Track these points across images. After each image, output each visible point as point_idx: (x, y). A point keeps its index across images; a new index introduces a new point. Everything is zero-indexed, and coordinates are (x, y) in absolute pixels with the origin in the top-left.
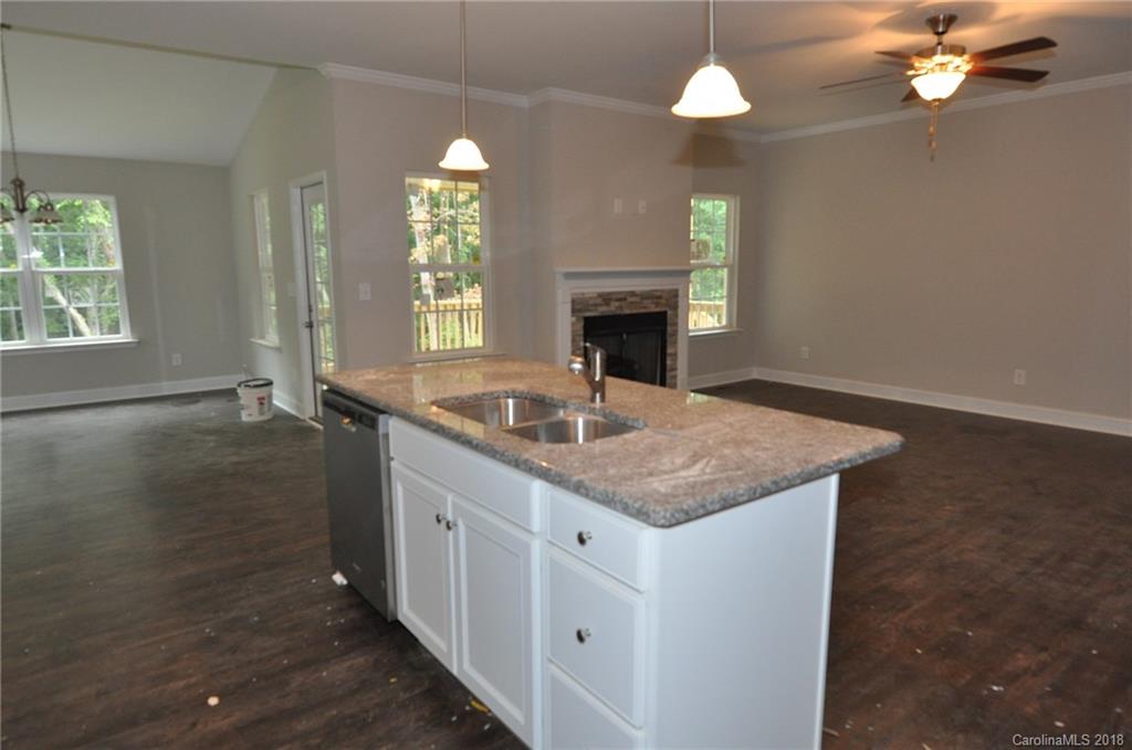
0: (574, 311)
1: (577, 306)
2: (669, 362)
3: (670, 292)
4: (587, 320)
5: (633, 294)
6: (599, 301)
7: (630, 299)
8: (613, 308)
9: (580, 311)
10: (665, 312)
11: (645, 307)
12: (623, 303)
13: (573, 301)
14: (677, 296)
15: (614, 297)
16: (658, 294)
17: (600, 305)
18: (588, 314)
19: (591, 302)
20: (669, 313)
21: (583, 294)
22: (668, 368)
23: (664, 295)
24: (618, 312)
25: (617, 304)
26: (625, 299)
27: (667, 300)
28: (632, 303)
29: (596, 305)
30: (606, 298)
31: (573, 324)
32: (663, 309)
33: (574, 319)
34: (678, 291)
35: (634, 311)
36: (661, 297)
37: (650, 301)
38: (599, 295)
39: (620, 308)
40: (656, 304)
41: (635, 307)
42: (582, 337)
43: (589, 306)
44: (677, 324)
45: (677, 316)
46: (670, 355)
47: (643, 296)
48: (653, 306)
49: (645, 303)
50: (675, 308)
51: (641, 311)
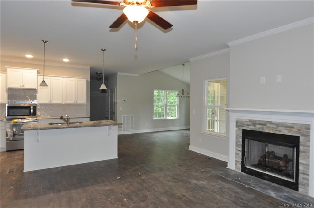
0: (237, 126)
1: (238, 124)
2: (301, 168)
3: (302, 125)
4: (243, 131)
5: (271, 123)
6: (250, 123)
7: (268, 125)
8: (257, 128)
9: (240, 126)
10: (298, 137)
11: (280, 131)
12: (264, 127)
13: (237, 122)
14: (309, 129)
15: (258, 122)
16: (292, 125)
17: (250, 125)
18: (244, 128)
20: (301, 139)
21: (242, 119)
23: (296, 127)
24: (261, 130)
25: (260, 126)
26: (265, 125)
27: (299, 130)
28: (270, 127)
29: (248, 125)
30: (254, 123)
31: (236, 131)
32: (298, 135)
33: (237, 129)
34: (309, 125)
35: (271, 132)
36: (293, 127)
37: (284, 128)
38: (250, 121)
39: (263, 129)
40: (289, 131)
41: (272, 130)
42: (241, 138)
43: (244, 124)
44: (309, 146)
45: (309, 141)
46: (302, 164)
47: (278, 125)
48: (287, 131)
49: (280, 128)
50: (307, 135)
51: (277, 133)
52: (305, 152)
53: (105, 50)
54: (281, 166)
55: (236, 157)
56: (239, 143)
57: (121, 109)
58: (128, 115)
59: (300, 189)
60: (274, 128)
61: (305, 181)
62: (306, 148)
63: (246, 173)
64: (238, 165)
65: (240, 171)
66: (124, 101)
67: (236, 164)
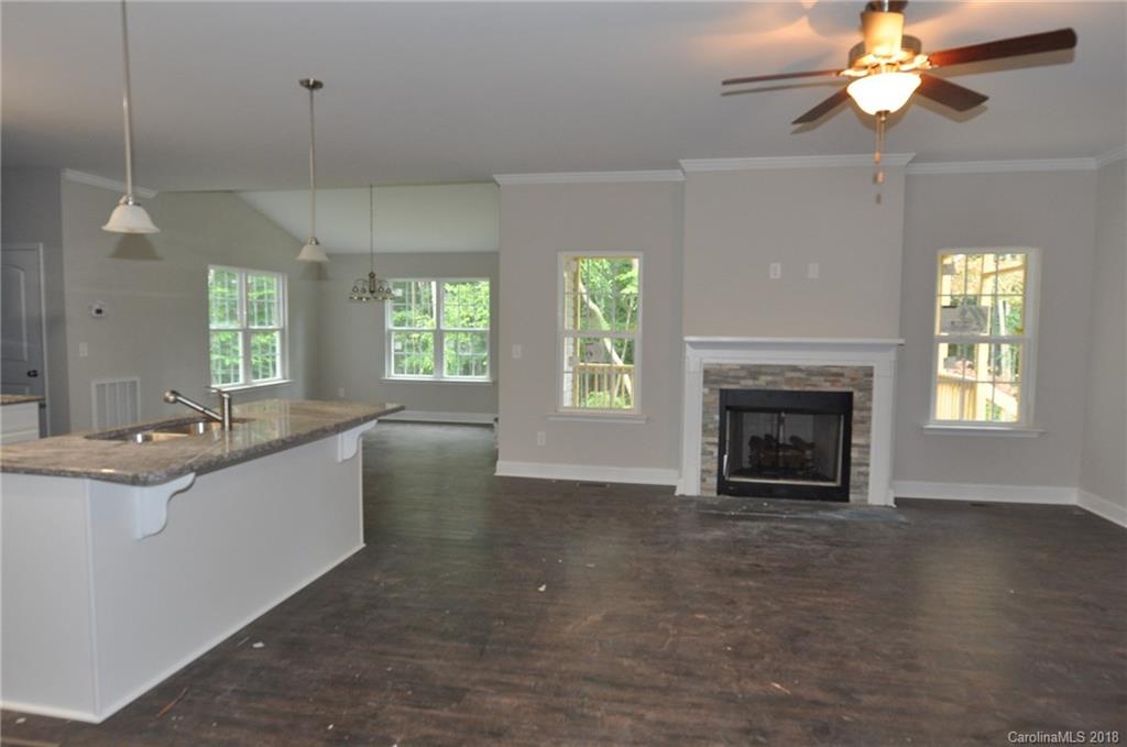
0: (706, 382)
1: (710, 376)
2: (854, 454)
3: (858, 369)
4: (723, 393)
5: (795, 369)
6: (743, 373)
7: (790, 374)
8: (762, 382)
9: (715, 382)
10: (850, 395)
11: (815, 385)
12: (779, 379)
13: (706, 372)
14: (872, 375)
15: (763, 370)
16: (840, 371)
17: (744, 378)
18: (725, 387)
19: (731, 374)
20: (857, 395)
21: (721, 365)
22: (853, 461)
23: (846, 373)
24: (770, 388)
25: (770, 378)
26: (782, 374)
27: (854, 379)
28: (792, 378)
29: (738, 378)
30: (754, 371)
31: (704, 395)
32: (850, 389)
33: (706, 390)
34: (871, 368)
35: (796, 389)
36: (842, 375)
37: (822, 378)
38: (743, 367)
39: (774, 383)
40: (833, 383)
41: (798, 384)
42: (718, 410)
43: (727, 377)
44: (869, 409)
45: (870, 399)
46: (857, 445)
47: (811, 372)
48: (828, 384)
49: (814, 379)
50: (868, 389)
51: (808, 389)
52: (863, 422)
53: (317, 85)
54: (807, 460)
55: (703, 462)
56: (711, 426)
57: (83, 350)
58: (117, 381)
59: (852, 497)
60: (799, 378)
61: (862, 478)
62: (864, 414)
63: (730, 495)
64: (708, 480)
65: (715, 494)
66: (99, 311)
67: (703, 480)
